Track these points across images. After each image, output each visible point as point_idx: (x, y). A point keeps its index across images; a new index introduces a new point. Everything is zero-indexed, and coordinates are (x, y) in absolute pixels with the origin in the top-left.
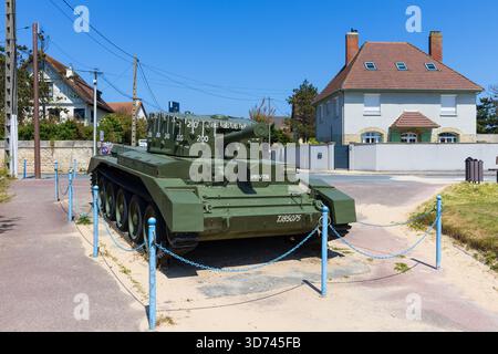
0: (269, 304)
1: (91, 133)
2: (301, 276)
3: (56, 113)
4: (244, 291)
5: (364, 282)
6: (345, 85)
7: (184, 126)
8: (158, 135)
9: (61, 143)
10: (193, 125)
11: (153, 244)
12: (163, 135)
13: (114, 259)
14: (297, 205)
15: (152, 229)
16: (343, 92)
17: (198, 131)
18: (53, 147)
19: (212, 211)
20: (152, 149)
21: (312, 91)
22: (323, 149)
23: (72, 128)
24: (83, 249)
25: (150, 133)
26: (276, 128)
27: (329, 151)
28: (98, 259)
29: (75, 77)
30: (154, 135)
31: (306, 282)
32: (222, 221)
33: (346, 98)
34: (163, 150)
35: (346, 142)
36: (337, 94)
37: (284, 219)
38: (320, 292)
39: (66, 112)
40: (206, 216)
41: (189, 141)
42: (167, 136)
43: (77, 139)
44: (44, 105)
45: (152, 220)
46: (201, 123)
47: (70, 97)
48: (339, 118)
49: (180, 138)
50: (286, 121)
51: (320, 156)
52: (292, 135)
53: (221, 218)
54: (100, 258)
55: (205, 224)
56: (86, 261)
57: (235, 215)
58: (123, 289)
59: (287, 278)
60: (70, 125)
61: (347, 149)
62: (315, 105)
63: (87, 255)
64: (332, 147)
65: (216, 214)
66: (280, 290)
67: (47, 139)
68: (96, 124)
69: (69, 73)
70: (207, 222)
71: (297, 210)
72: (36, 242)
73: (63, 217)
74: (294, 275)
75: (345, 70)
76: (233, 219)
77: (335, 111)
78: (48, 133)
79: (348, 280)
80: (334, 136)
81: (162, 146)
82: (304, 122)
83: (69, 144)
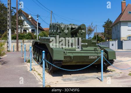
0: (83, 83)
1: (36, 37)
2: (96, 77)
3: (25, 31)
4: (76, 80)
5: (117, 78)
6: (121, 20)
7: (60, 27)
8: (52, 31)
9: (26, 41)
10: (63, 26)
11: (44, 59)
12: (54, 31)
13: (37, 72)
14: (96, 53)
15: (44, 55)
16: (120, 22)
17: (65, 28)
18: (23, 42)
19: (67, 54)
20: (50, 36)
21: (111, 22)
22: (114, 42)
23: (30, 35)
24: (28, 69)
25: (50, 30)
26: (99, 36)
27: (116, 43)
28: (31, 72)
29: (32, 18)
30: (51, 31)
31: (98, 78)
32: (70, 57)
33: (122, 24)
34: (54, 36)
35: (122, 40)
36: (119, 23)
37: (91, 57)
38: (101, 80)
39: (28, 30)
40: (65, 55)
41: (61, 31)
42: (55, 31)
43: (32, 39)
44: (21, 28)
45: (44, 51)
46: (65, 26)
47: (29, 25)
48: (119, 31)
49: (59, 31)
50: (102, 33)
51: (113, 45)
52: (104, 39)
53: (70, 56)
54: (32, 71)
55: (64, 58)
56: (27, 72)
57: (75, 55)
58: (37, 79)
59: (92, 77)
60: (29, 34)
61: (122, 42)
62: (112, 27)
63: (28, 70)
64: (117, 41)
65: (68, 55)
66: (88, 80)
67: (22, 39)
68: (38, 34)
69: (30, 17)
70: (65, 57)
71: (96, 54)
72: (12, 67)
73: (23, 61)
74: (94, 76)
75: (121, 14)
76: (74, 57)
77: (118, 29)
78: (22, 37)
79: (112, 78)
80: (118, 38)
81: (53, 34)
82: (108, 34)
83: (29, 41)
